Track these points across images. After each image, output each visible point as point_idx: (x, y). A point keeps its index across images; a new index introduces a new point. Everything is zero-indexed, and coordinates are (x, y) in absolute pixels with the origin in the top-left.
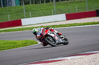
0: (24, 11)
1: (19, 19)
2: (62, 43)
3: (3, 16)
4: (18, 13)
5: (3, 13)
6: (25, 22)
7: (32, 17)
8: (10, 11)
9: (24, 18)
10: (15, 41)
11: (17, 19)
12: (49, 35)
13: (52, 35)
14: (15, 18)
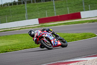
0: (84, 4)
1: (78, 12)
3: (63, 9)
4: (77, 6)
5: (63, 6)
7: (91, 10)
8: (70, 4)
9: (83, 11)
10: (74, 34)
11: (76, 12)
14: (75, 11)
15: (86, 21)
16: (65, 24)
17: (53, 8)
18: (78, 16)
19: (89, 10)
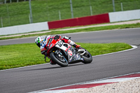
1: (106, 13)
2: (80, 61)
3: (84, 9)
4: (104, 5)
5: (83, 4)
6: (114, 17)
7: (124, 10)
9: (113, 11)
10: (99, 45)
12: (57, 49)
13: (64, 48)
14: (100, 12)
15: (117, 27)
16: (86, 30)
17: (69, 8)
18: (105, 19)
19: (121, 10)
